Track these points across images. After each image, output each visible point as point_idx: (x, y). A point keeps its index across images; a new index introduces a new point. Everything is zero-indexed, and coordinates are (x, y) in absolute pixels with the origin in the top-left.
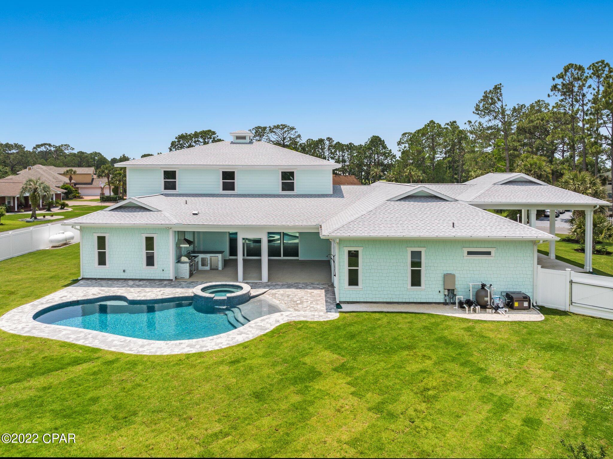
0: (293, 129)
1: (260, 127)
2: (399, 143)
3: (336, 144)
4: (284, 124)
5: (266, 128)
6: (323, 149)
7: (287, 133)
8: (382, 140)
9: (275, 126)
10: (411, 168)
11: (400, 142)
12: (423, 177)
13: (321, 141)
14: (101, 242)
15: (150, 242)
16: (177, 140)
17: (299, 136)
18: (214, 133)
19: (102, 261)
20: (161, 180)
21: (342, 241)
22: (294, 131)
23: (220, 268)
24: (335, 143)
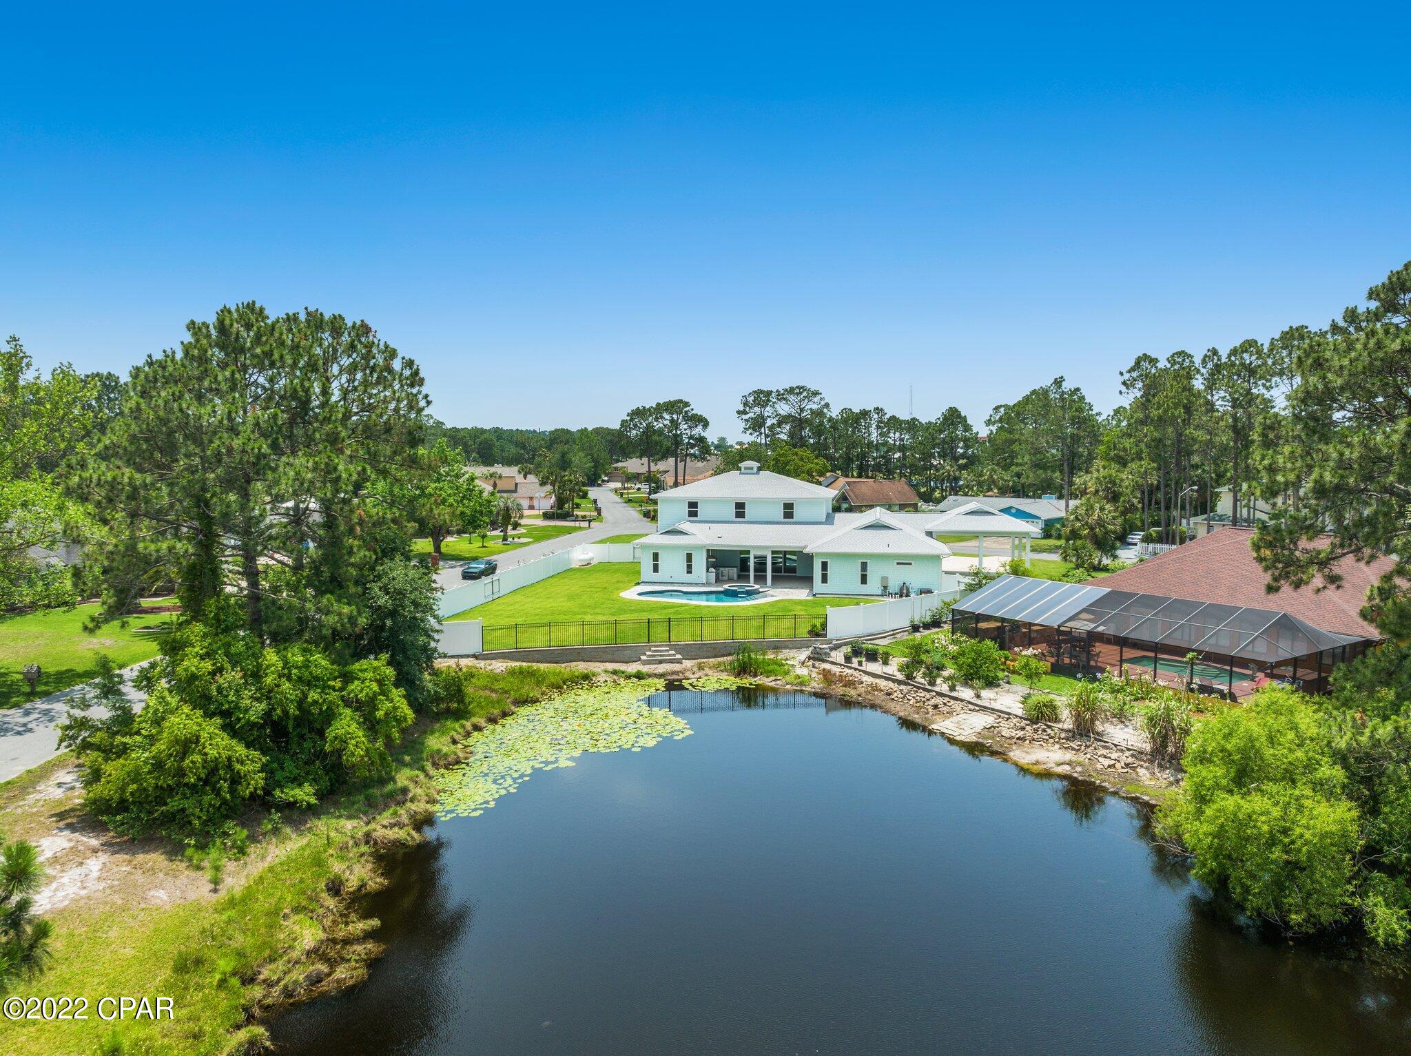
0: (816, 393)
1: (761, 392)
2: (989, 423)
3: (889, 419)
4: (801, 384)
5: (771, 392)
6: (868, 427)
7: (806, 401)
8: (963, 415)
9: (786, 390)
10: (993, 469)
11: (990, 420)
12: (1014, 482)
13: (865, 414)
14: (656, 556)
15: (689, 557)
16: (629, 418)
17: (827, 405)
18: (687, 404)
19: (656, 569)
20: (686, 509)
21: (818, 554)
22: (818, 397)
23: (735, 578)
24: (887, 416)
